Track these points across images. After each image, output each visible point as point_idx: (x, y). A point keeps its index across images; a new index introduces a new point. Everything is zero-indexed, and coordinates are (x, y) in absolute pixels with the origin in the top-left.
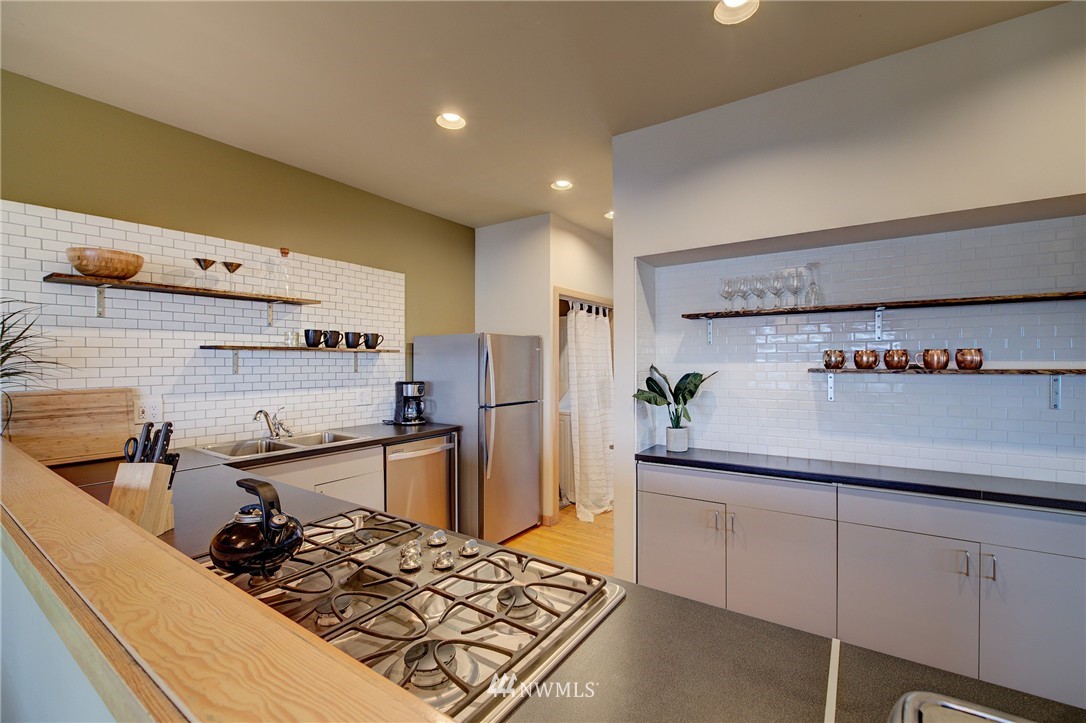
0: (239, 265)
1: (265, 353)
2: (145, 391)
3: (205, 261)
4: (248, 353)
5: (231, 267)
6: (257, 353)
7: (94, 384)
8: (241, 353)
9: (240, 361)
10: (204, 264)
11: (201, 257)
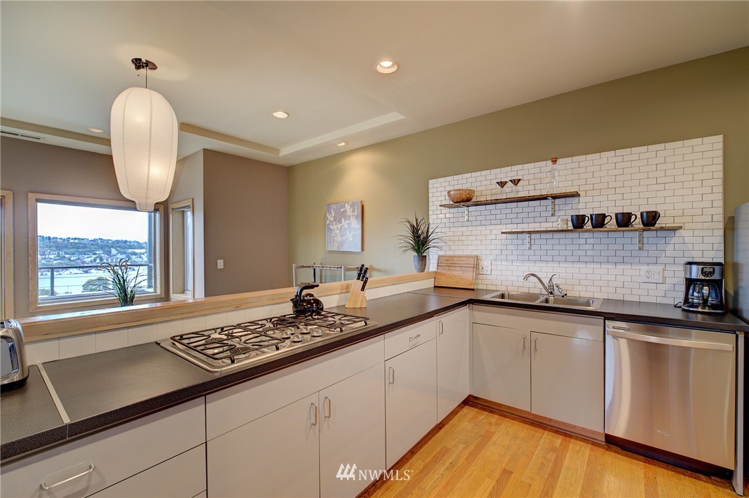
0: (520, 180)
1: (550, 235)
2: (483, 257)
3: (501, 182)
4: (537, 236)
5: (516, 182)
6: (543, 236)
7: (457, 253)
8: (533, 236)
9: (533, 241)
10: (502, 184)
11: (499, 181)
